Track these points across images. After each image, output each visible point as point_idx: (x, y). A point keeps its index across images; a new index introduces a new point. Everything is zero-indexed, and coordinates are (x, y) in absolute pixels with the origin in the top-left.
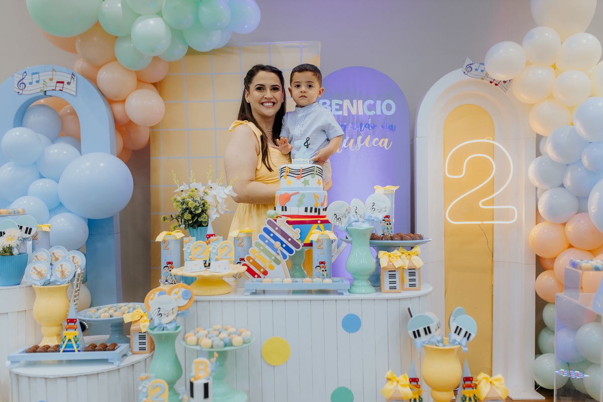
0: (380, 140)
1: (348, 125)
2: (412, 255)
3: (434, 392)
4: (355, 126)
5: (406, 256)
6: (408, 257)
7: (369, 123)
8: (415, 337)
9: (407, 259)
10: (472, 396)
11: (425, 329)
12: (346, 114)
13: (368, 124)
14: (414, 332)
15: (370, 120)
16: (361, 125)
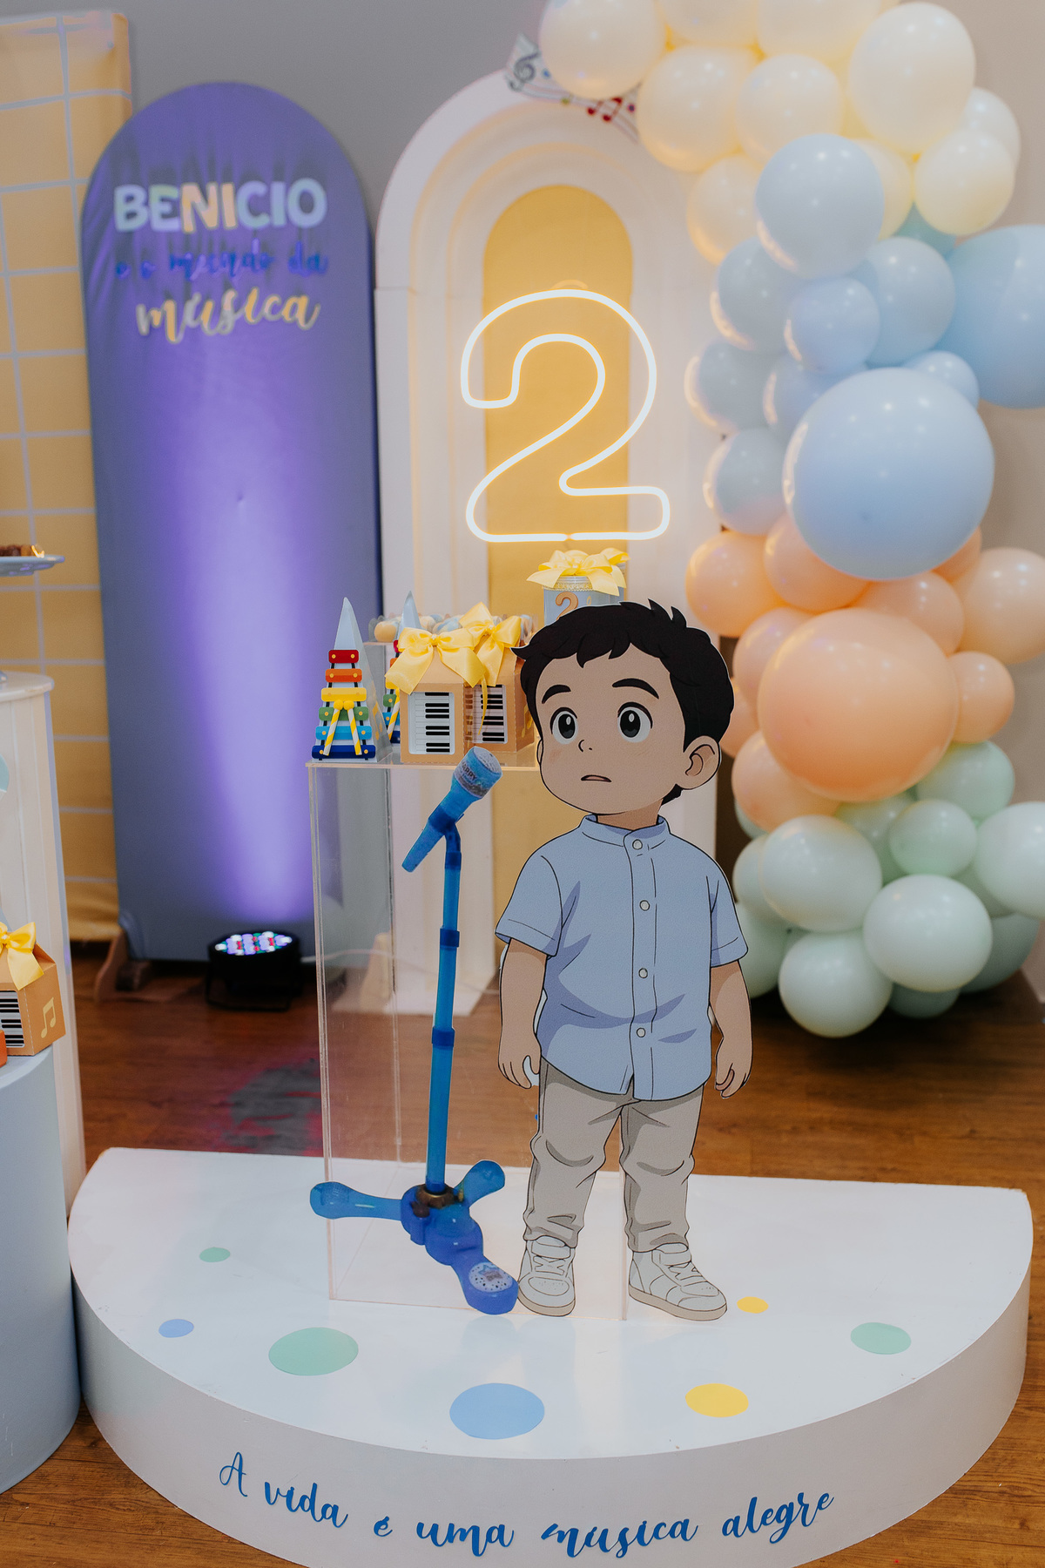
0: (284, 301)
1: (195, 259)
4: (216, 262)
7: (256, 250)
12: (189, 227)
13: (253, 257)
15: (256, 243)
16: (233, 258)
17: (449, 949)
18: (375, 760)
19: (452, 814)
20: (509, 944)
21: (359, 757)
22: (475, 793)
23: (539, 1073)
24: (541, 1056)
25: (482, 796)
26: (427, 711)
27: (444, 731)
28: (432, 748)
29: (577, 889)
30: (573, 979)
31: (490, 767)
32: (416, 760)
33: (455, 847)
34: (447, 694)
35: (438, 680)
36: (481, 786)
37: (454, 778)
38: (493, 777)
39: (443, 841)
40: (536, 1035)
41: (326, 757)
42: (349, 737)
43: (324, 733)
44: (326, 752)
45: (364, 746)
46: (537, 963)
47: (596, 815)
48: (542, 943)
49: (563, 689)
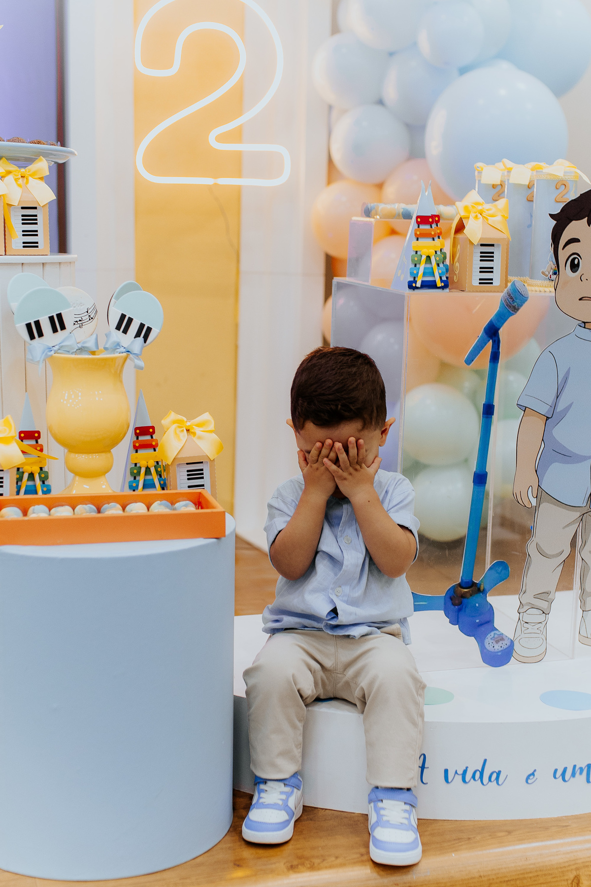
2: (30, 179)
3: (72, 455)
5: (16, 180)
6: (21, 180)
8: (32, 337)
9: (19, 185)
10: (151, 464)
11: (51, 319)
14: (29, 326)
17: (487, 417)
18: (447, 290)
19: (497, 324)
20: (524, 411)
21: (439, 288)
22: (512, 310)
23: (537, 497)
24: (539, 485)
25: (516, 312)
26: (481, 257)
27: (490, 270)
28: (483, 282)
29: (568, 373)
30: (562, 433)
31: (522, 293)
32: (475, 290)
33: (497, 347)
34: (493, 245)
35: (491, 236)
36: (516, 306)
37: (501, 301)
38: (524, 300)
40: (536, 471)
41: (417, 288)
42: (433, 275)
43: (415, 272)
44: (419, 285)
45: (442, 281)
46: (541, 423)
47: (585, 323)
48: (544, 410)
49: (576, 240)
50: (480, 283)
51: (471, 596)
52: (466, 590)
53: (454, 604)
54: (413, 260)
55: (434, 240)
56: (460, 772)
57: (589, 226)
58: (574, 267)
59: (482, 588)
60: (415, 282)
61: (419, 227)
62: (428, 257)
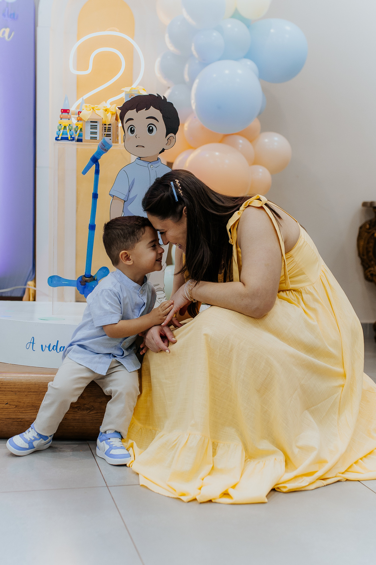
17: (95, 199)
18: (74, 141)
19: (97, 157)
20: (113, 197)
21: (70, 140)
22: (104, 151)
25: (107, 152)
26: (91, 127)
27: (96, 133)
28: (92, 138)
29: (134, 180)
30: (132, 209)
31: (109, 143)
32: (87, 141)
33: (98, 167)
34: (97, 122)
35: (94, 118)
36: (106, 149)
37: (98, 146)
38: (110, 146)
39: (94, 166)
41: (59, 140)
42: (67, 134)
43: (59, 133)
44: (60, 138)
45: (71, 137)
46: (122, 203)
47: (140, 157)
48: (123, 197)
49: (132, 119)
50: (91, 139)
51: (90, 281)
52: (87, 279)
53: (82, 285)
54: (58, 128)
55: (69, 119)
56: (48, 346)
57: (137, 113)
58: (132, 131)
59: (96, 279)
60: (58, 137)
61: (62, 114)
62: (65, 127)
